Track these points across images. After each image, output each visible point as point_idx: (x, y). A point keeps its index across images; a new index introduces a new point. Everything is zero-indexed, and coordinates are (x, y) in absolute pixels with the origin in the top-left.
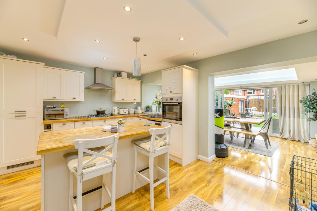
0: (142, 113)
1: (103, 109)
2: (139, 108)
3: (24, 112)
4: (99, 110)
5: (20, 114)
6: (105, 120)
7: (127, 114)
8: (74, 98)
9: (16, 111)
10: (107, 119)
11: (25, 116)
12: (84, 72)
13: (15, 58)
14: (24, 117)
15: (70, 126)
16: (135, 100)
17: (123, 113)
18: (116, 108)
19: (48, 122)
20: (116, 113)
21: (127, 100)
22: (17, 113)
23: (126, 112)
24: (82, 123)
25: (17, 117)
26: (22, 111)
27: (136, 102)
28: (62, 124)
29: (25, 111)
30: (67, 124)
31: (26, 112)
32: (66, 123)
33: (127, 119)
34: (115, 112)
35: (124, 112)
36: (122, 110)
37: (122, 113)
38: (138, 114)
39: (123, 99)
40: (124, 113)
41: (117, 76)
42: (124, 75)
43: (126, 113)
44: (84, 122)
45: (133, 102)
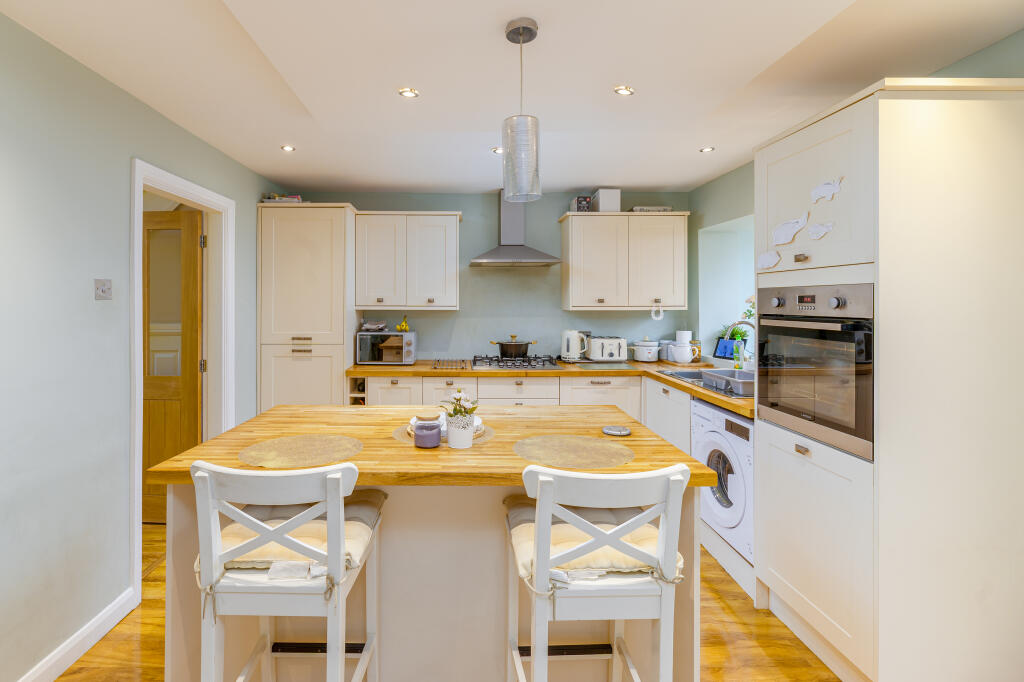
0: (693, 361)
1: (521, 339)
2: (685, 336)
3: (308, 342)
4: (506, 339)
5: (301, 346)
6: (519, 380)
7: (620, 362)
8: (430, 301)
9: (294, 339)
10: (527, 375)
11: (310, 351)
12: (462, 214)
13: (296, 202)
14: (308, 354)
15: (409, 388)
16: (657, 301)
17: (600, 358)
18: (574, 336)
19: (359, 373)
20: (575, 354)
21: (614, 303)
22: (296, 342)
23: (616, 353)
24: (445, 385)
25: (296, 354)
26: (305, 339)
27: (661, 309)
28: (390, 379)
29: (310, 339)
30: (403, 383)
31: (313, 341)
32: (401, 380)
33: (609, 383)
34: (568, 351)
35: (606, 352)
36: (596, 344)
37: (596, 355)
38: (675, 363)
39: (601, 301)
40: (606, 358)
41: (579, 209)
42: (609, 201)
43: (616, 358)
44: (449, 379)
45: (650, 312)
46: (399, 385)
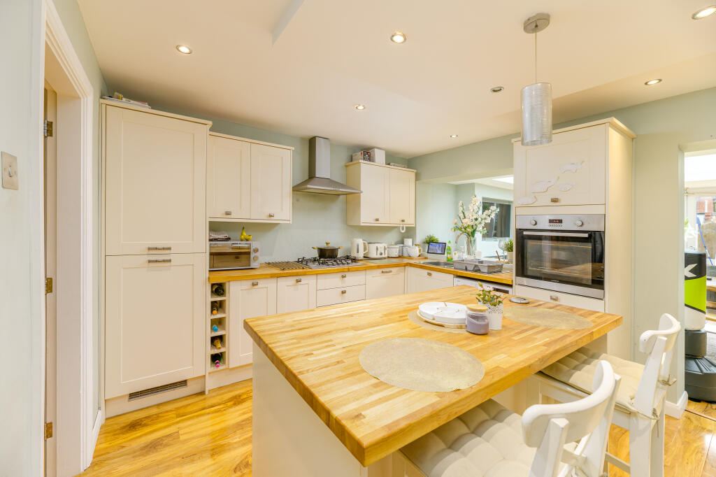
0: (419, 256)
1: (333, 245)
2: (409, 242)
3: (168, 252)
4: (323, 246)
5: (158, 256)
6: (343, 274)
7: (385, 258)
8: (270, 216)
9: (149, 249)
10: (349, 270)
11: (170, 261)
12: (293, 149)
14: (168, 264)
15: (267, 288)
16: (403, 221)
17: (376, 256)
18: (360, 242)
19: (219, 278)
20: (361, 255)
21: (384, 221)
22: (151, 252)
23: (383, 252)
24: (295, 282)
25: (151, 264)
26: (164, 249)
27: (405, 226)
28: (250, 283)
29: (170, 249)
30: (263, 284)
31: (172, 251)
32: (258, 282)
33: (391, 271)
34: (358, 252)
35: (379, 252)
36: (373, 247)
37: (373, 254)
38: (410, 257)
39: (377, 220)
40: (379, 256)
41: (364, 159)
42: (380, 156)
43: (383, 256)
44: (298, 278)
45: (399, 227)
46: (260, 286)
